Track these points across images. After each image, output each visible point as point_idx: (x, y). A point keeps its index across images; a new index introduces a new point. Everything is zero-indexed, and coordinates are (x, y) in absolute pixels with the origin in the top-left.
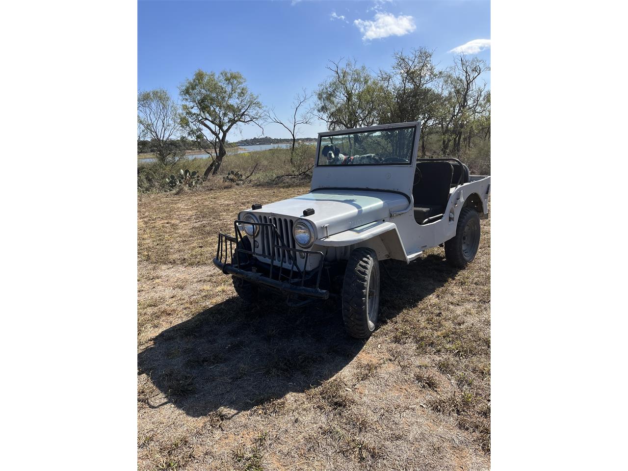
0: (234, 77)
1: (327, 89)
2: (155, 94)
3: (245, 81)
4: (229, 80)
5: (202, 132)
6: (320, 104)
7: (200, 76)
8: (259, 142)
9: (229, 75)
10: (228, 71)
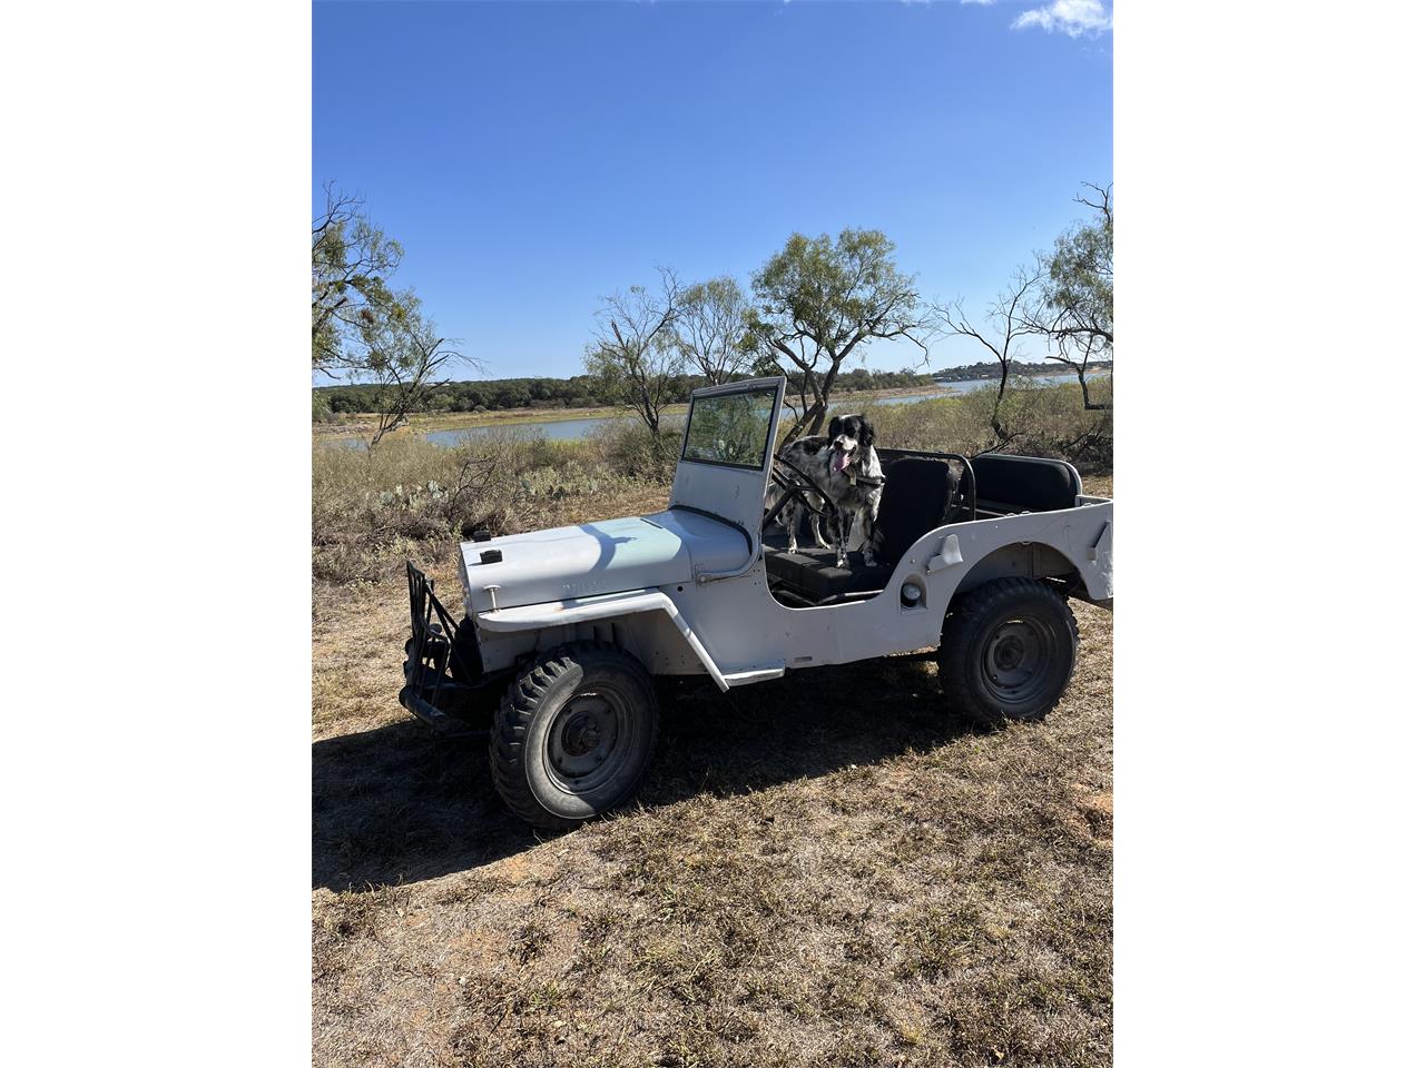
0: (866, 241)
1: (1070, 251)
2: (713, 287)
3: (891, 249)
4: (855, 249)
5: (777, 361)
6: (1055, 286)
7: (796, 247)
8: (988, 372)
9: (856, 239)
10: (854, 229)
